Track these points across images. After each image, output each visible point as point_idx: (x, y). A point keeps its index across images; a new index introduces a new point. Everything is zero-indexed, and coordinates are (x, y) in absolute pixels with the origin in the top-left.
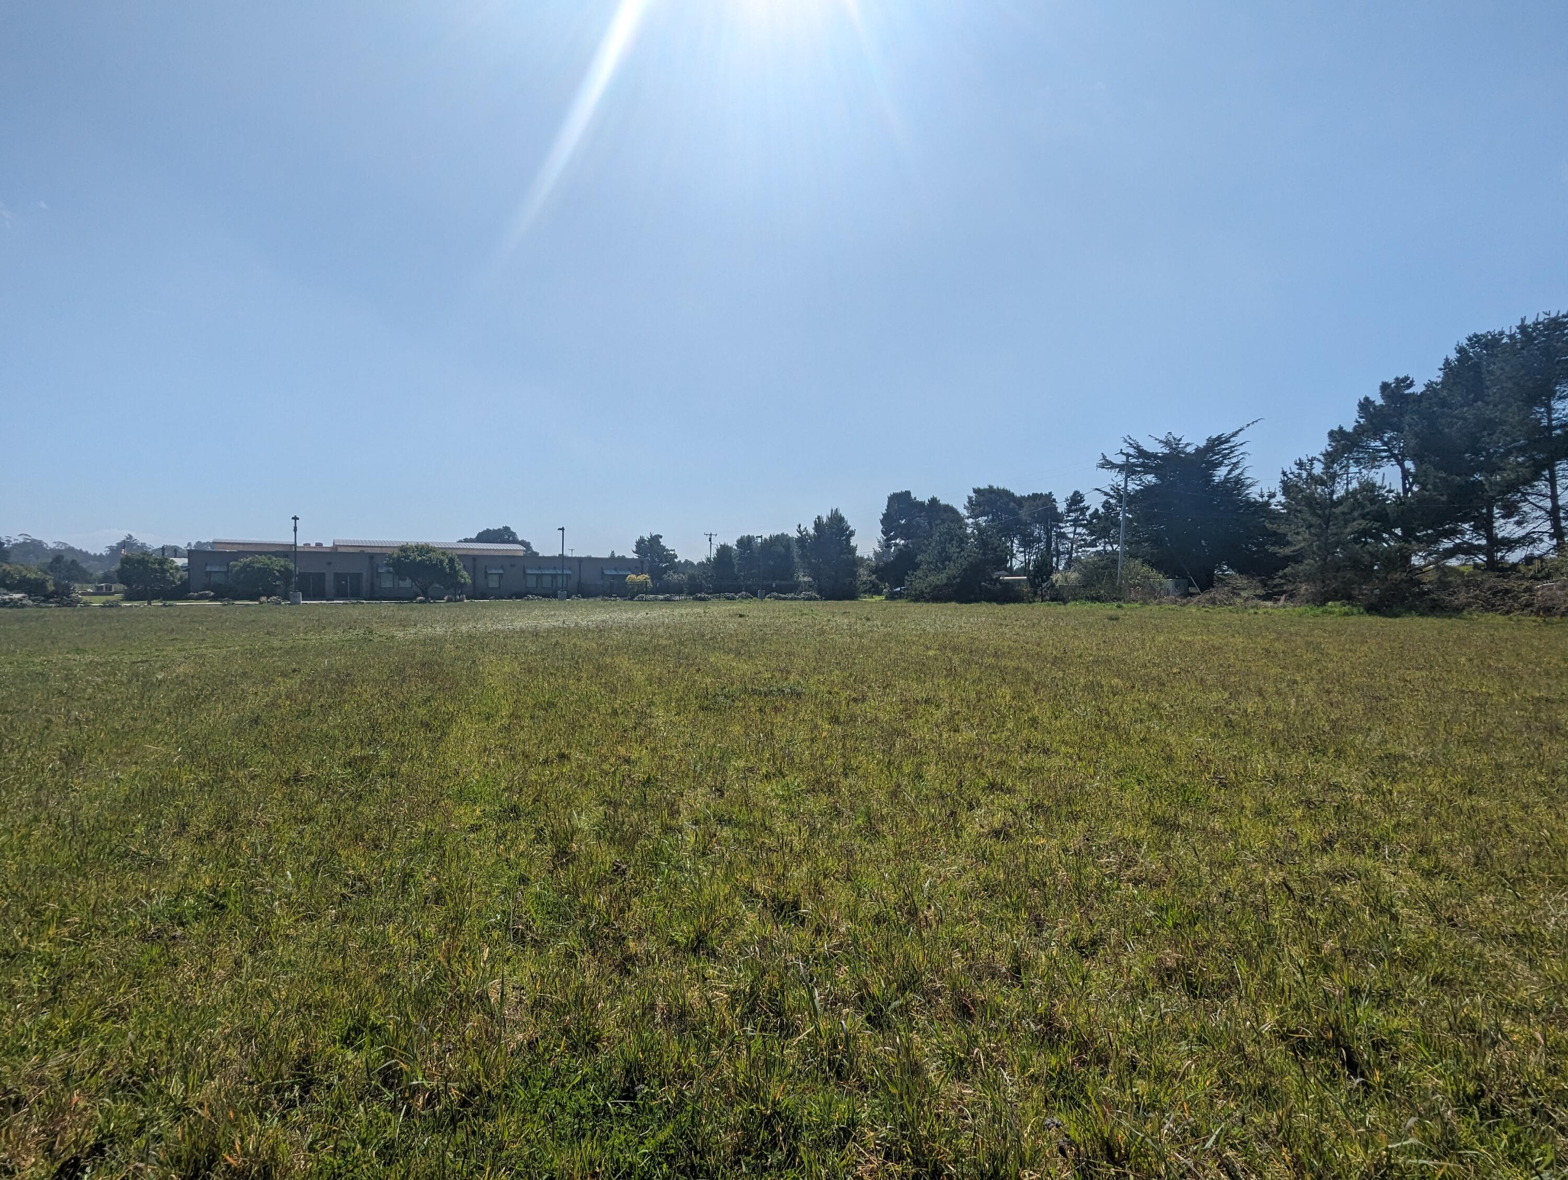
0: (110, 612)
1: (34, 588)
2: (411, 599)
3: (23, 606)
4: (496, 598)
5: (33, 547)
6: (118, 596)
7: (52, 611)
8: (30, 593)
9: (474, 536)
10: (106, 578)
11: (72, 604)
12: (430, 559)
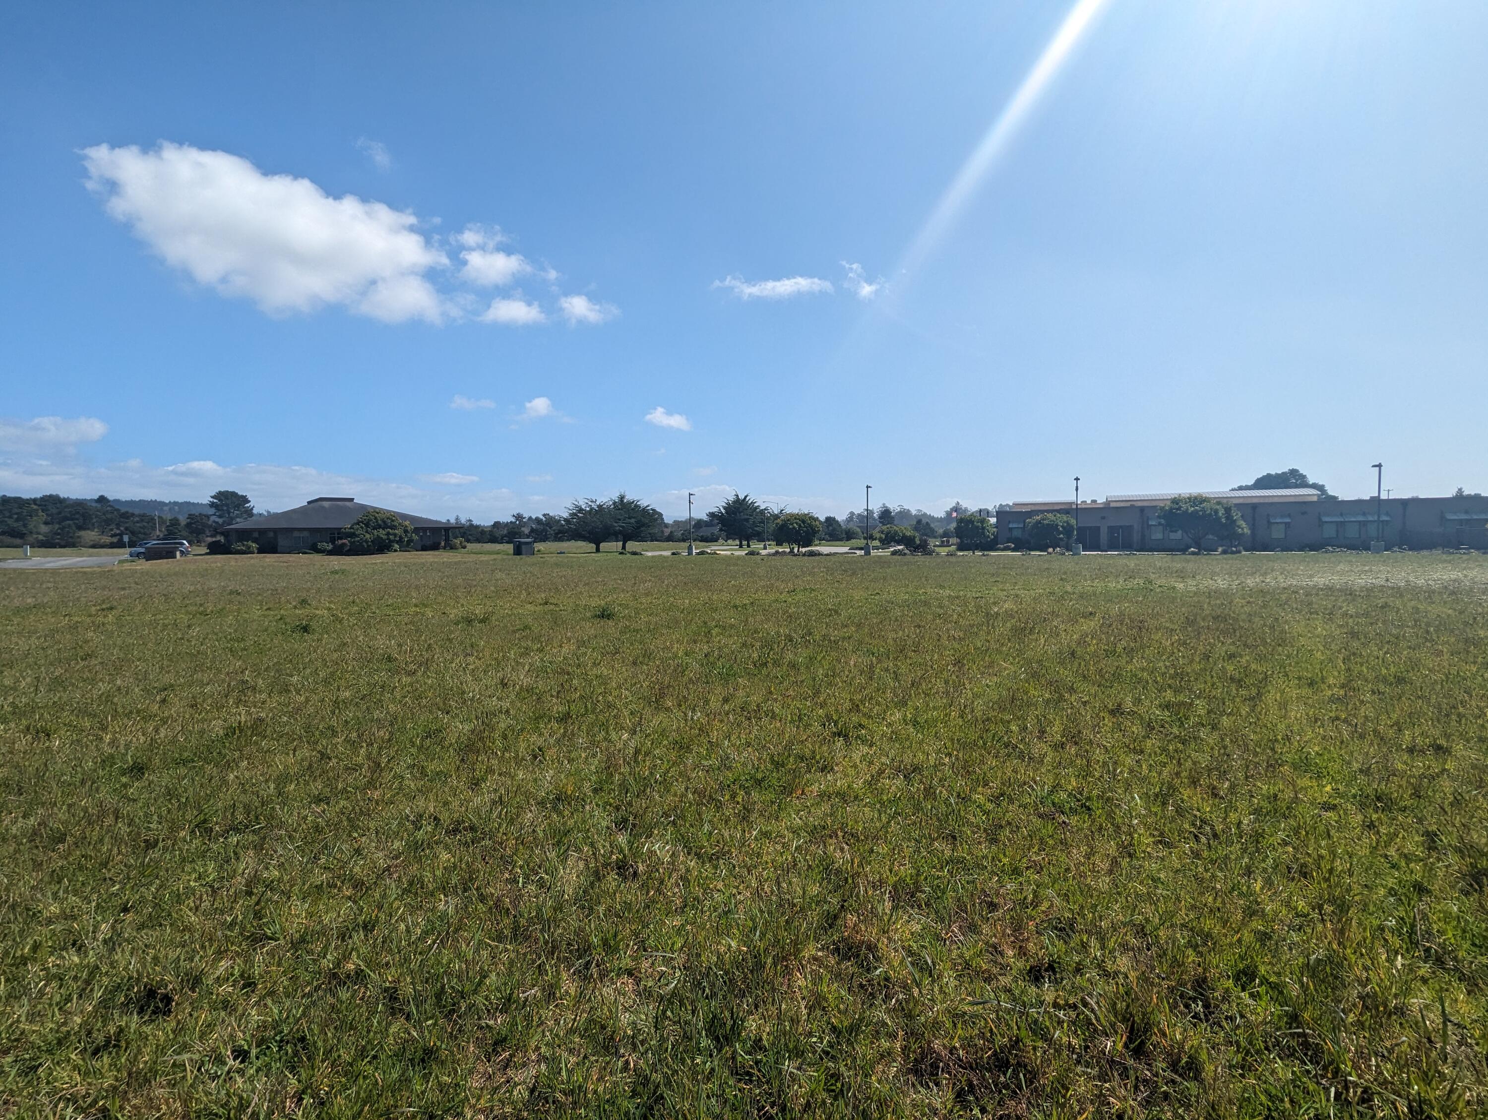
0: (953, 559)
1: (908, 541)
2: (1184, 550)
3: (905, 554)
4: (1282, 550)
5: (904, 514)
6: (954, 547)
7: (919, 558)
8: (907, 545)
9: (1251, 482)
10: (946, 534)
11: (930, 553)
12: (1203, 510)
